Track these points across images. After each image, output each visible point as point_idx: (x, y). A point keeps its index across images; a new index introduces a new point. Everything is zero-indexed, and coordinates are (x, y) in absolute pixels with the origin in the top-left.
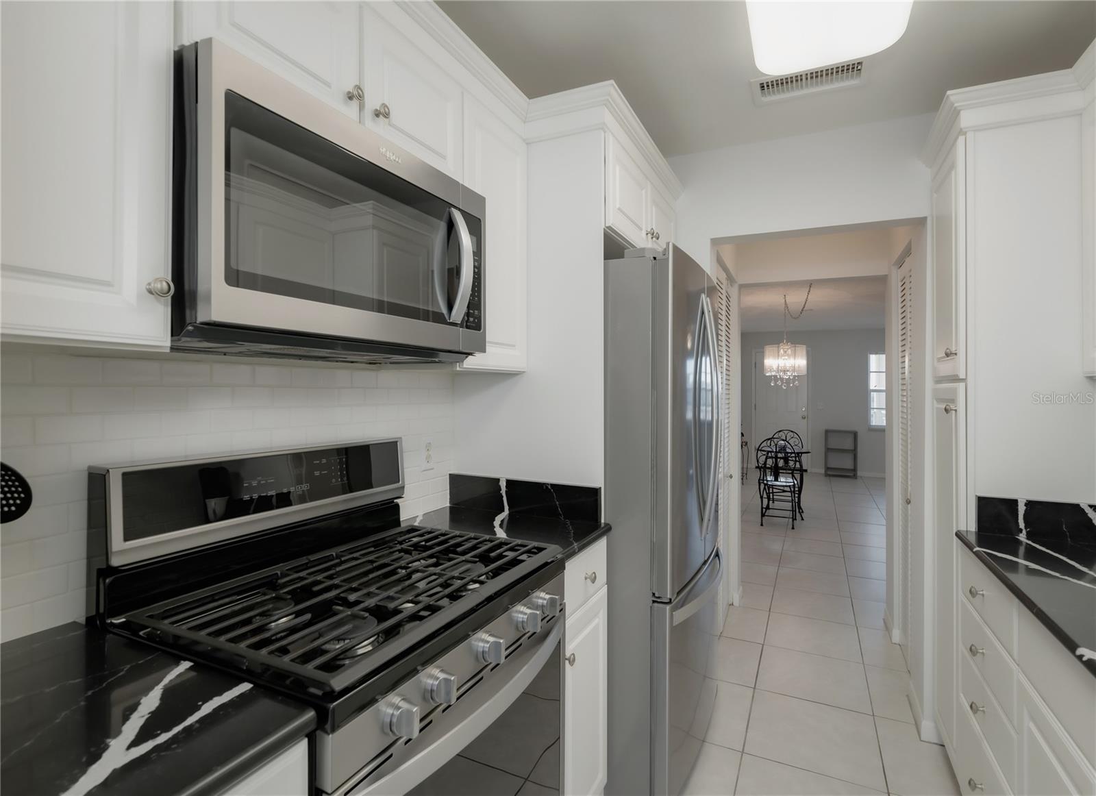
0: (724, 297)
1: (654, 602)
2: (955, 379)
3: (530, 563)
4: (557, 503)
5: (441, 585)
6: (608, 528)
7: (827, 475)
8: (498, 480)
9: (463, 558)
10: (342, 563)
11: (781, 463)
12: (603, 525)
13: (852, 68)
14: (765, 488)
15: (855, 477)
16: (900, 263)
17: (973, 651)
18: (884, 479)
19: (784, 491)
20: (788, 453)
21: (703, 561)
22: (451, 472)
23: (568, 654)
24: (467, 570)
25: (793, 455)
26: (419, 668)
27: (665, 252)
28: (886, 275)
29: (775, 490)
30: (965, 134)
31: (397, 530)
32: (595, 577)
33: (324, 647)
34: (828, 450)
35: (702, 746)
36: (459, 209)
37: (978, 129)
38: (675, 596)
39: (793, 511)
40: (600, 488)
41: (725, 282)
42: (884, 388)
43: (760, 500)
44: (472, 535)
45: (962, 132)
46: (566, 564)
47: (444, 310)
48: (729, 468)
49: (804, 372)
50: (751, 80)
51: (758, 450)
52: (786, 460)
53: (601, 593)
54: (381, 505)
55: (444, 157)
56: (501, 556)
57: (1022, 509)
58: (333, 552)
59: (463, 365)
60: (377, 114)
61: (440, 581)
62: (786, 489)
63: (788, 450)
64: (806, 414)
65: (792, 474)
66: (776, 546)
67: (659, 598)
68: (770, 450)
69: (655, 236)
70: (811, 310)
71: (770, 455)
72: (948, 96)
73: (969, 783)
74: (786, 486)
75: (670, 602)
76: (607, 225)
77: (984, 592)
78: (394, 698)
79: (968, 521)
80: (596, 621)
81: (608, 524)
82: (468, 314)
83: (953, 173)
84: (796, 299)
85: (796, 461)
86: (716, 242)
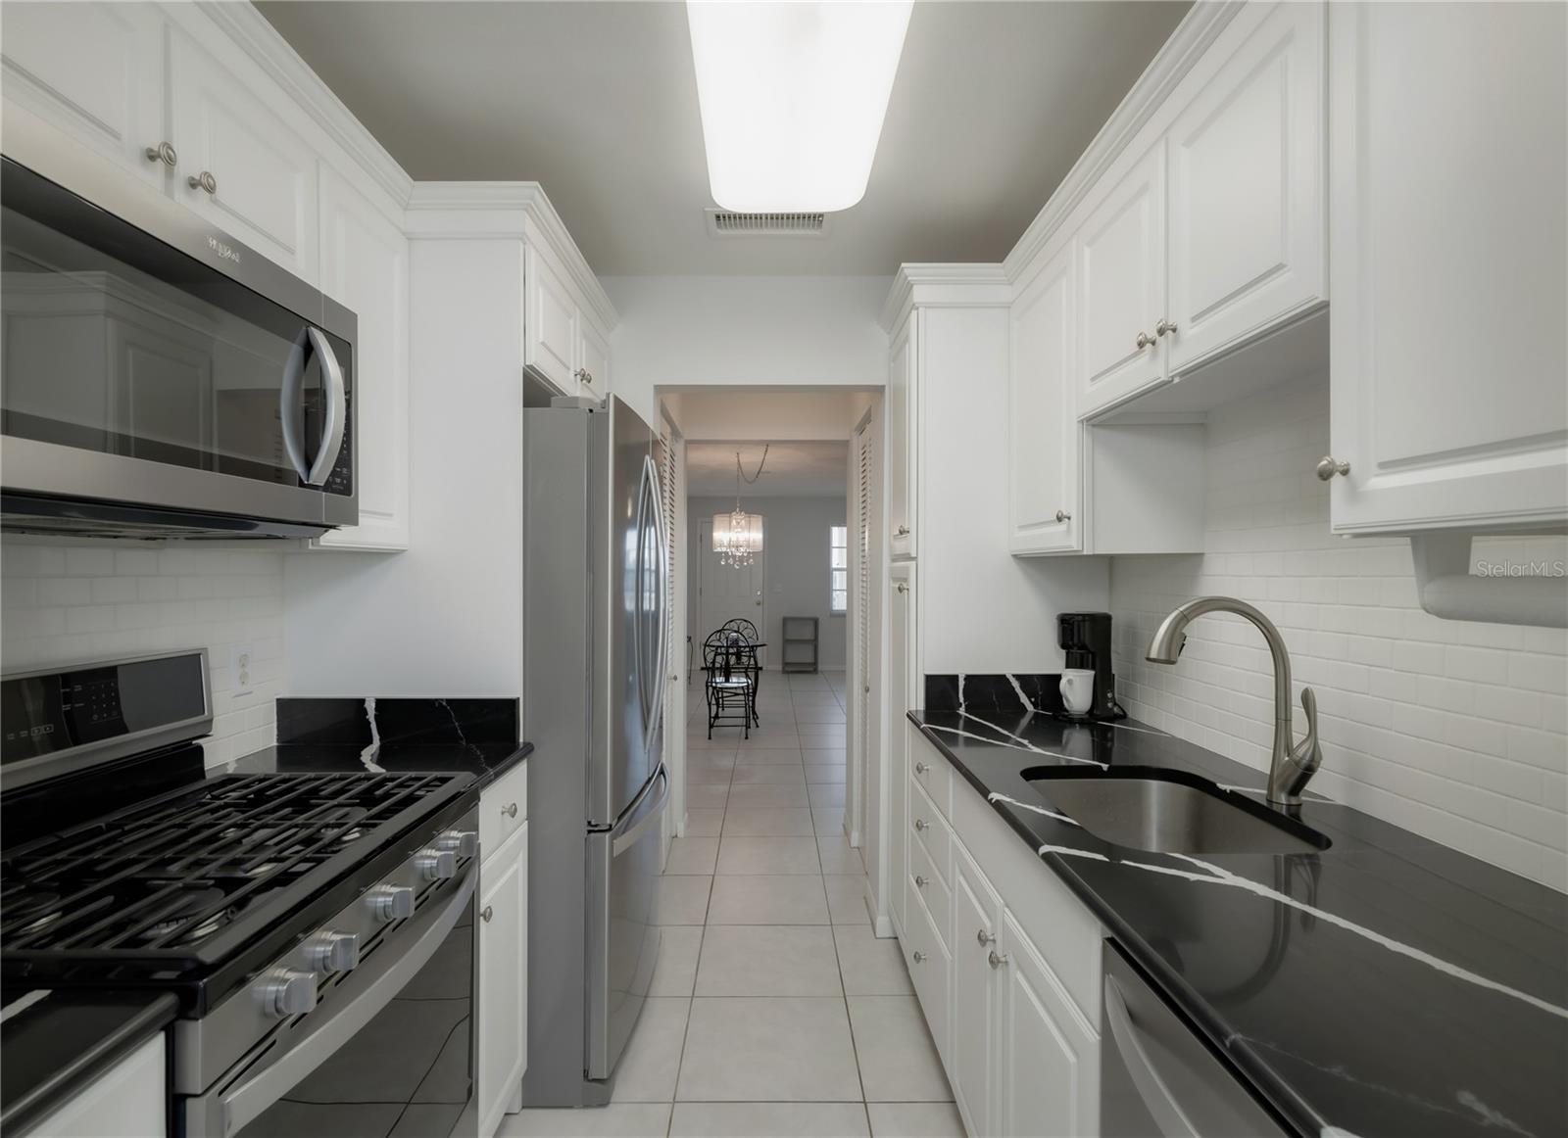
0: (668, 456)
1: (589, 832)
2: (908, 557)
3: (430, 800)
4: (457, 724)
5: (301, 842)
6: (529, 748)
7: (785, 672)
8: (363, 701)
9: (335, 802)
10: (125, 833)
11: (733, 660)
12: (521, 746)
13: (815, 219)
14: (713, 693)
15: (815, 671)
16: (861, 430)
17: (919, 826)
18: (844, 672)
19: (737, 694)
20: (741, 647)
21: (647, 778)
22: (279, 697)
23: (482, 910)
24: (345, 815)
25: (747, 649)
26: (300, 936)
27: (604, 404)
28: (848, 441)
29: (725, 694)
30: (917, 309)
31: (201, 784)
32: (516, 810)
33: (142, 936)
34: (786, 642)
35: (644, 1001)
36: (321, 329)
37: (929, 306)
38: (616, 820)
39: (747, 717)
40: (518, 699)
41: (669, 437)
42: (845, 567)
43: (707, 707)
44: (337, 774)
45: (914, 307)
46: (482, 794)
47: (298, 466)
48: (673, 668)
49: (761, 549)
50: (706, 209)
51: (705, 645)
52: (738, 656)
53: (519, 833)
54: (174, 749)
55: (291, 251)
56: (387, 796)
57: (961, 683)
58: (102, 823)
59: (319, 542)
60: (193, 184)
61: (304, 833)
62: (739, 691)
63: (741, 644)
64: (761, 599)
65: (746, 672)
66: (726, 762)
67: (596, 826)
68: (720, 644)
69: (585, 377)
70: (769, 472)
71: (719, 651)
72: (902, 270)
73: (915, 956)
74: (739, 687)
75: (610, 829)
76: (527, 363)
77: (929, 767)
78: (276, 971)
79: (917, 702)
80: (515, 866)
81: (529, 744)
82: (334, 473)
83: (907, 346)
84: (751, 458)
85: (750, 657)
86: (660, 390)
